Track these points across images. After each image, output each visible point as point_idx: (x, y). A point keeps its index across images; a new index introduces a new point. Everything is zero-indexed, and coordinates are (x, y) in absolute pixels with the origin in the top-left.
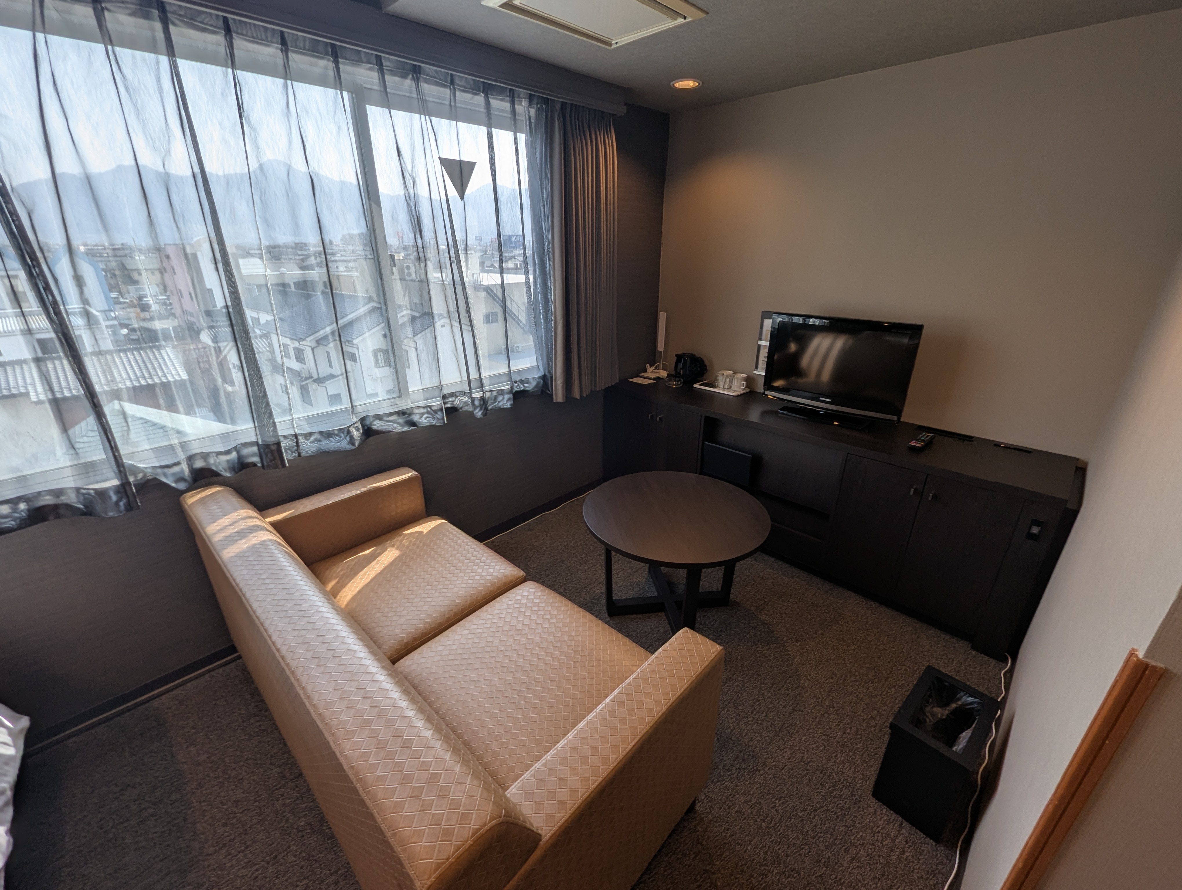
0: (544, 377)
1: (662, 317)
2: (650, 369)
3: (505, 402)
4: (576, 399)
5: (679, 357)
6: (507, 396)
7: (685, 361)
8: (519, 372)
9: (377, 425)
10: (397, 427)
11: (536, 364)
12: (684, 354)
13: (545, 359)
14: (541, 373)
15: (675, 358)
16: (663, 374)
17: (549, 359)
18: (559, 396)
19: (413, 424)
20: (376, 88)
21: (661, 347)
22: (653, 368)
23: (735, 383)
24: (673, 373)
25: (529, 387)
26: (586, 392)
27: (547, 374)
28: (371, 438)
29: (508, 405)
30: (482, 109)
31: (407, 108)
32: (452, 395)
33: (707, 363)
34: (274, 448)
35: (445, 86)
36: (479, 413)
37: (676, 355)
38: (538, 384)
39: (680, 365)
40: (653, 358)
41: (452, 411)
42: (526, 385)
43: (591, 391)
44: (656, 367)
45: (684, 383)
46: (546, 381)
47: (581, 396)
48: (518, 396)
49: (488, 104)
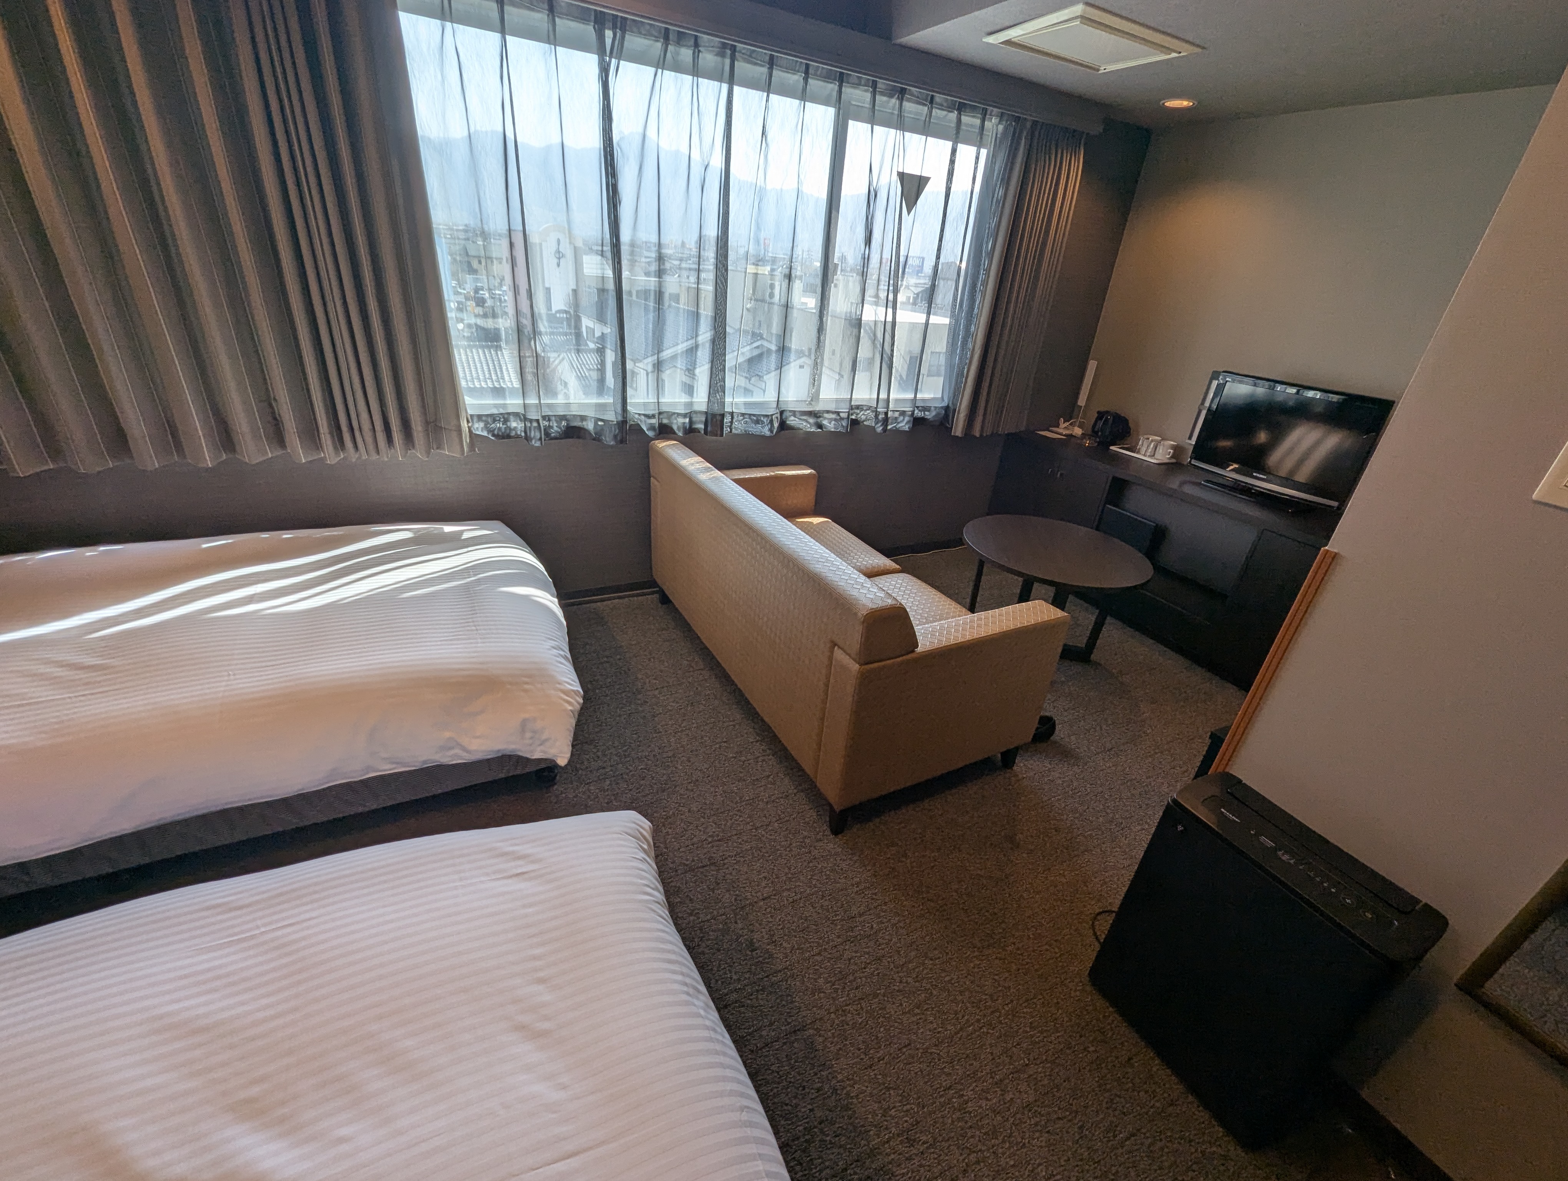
0: (947, 408)
1: (1092, 365)
2: (1063, 425)
3: (904, 425)
4: (975, 437)
5: (1101, 415)
6: (907, 419)
7: (1107, 420)
8: (923, 400)
9: (792, 421)
10: (806, 425)
11: (940, 396)
12: (1107, 412)
13: (952, 391)
14: (945, 404)
15: (1096, 415)
16: (1078, 431)
17: (957, 393)
18: (958, 430)
19: (820, 426)
20: (867, 106)
21: (1082, 401)
22: (1067, 424)
23: (1160, 450)
24: (1090, 432)
25: (929, 415)
26: (988, 432)
27: (950, 405)
28: (783, 432)
29: (907, 428)
30: (953, 125)
31: (887, 124)
32: (858, 407)
33: (1131, 425)
34: (719, 418)
35: (924, 105)
36: (879, 429)
37: (1098, 412)
38: (938, 414)
39: (1100, 423)
40: (1070, 412)
41: (855, 423)
42: (927, 413)
43: (992, 433)
44: (1071, 424)
45: (1099, 443)
46: (948, 413)
47: (981, 435)
48: (918, 422)
49: (959, 121)
